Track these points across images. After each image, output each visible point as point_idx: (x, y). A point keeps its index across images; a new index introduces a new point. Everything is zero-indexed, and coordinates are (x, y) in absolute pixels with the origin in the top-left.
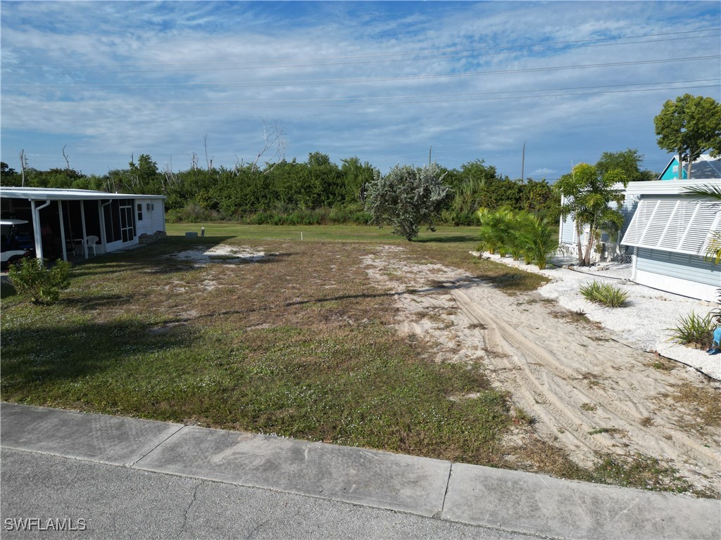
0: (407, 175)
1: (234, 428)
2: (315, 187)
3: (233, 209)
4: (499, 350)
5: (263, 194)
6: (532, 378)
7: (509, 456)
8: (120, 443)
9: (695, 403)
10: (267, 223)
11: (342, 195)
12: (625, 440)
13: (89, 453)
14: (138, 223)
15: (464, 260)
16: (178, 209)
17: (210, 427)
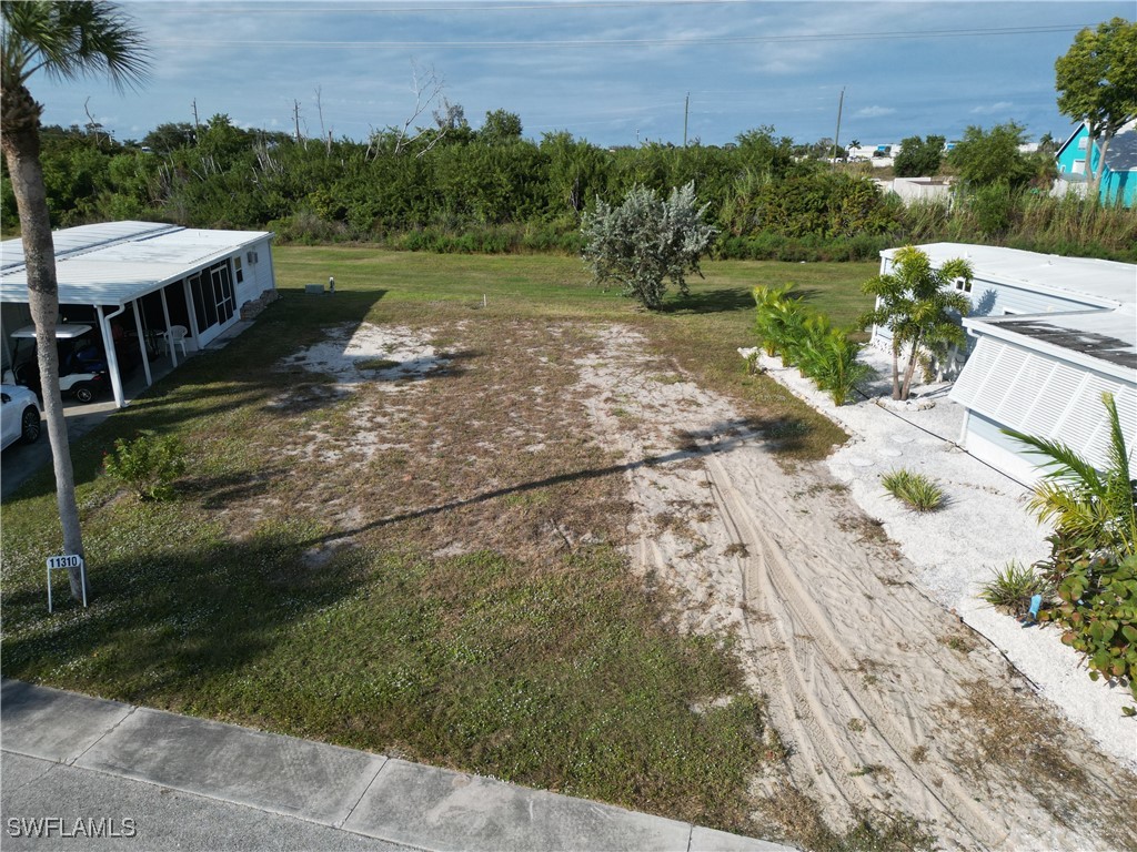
0: (647, 209)
1: (445, 764)
2: (500, 185)
3: (369, 220)
4: (760, 606)
5: (416, 193)
6: (797, 666)
7: (756, 813)
8: (320, 787)
9: (983, 720)
10: (427, 248)
11: (543, 198)
12: (888, 787)
13: (289, 805)
14: (239, 288)
15: (730, 372)
16: (282, 220)
17: (417, 761)
